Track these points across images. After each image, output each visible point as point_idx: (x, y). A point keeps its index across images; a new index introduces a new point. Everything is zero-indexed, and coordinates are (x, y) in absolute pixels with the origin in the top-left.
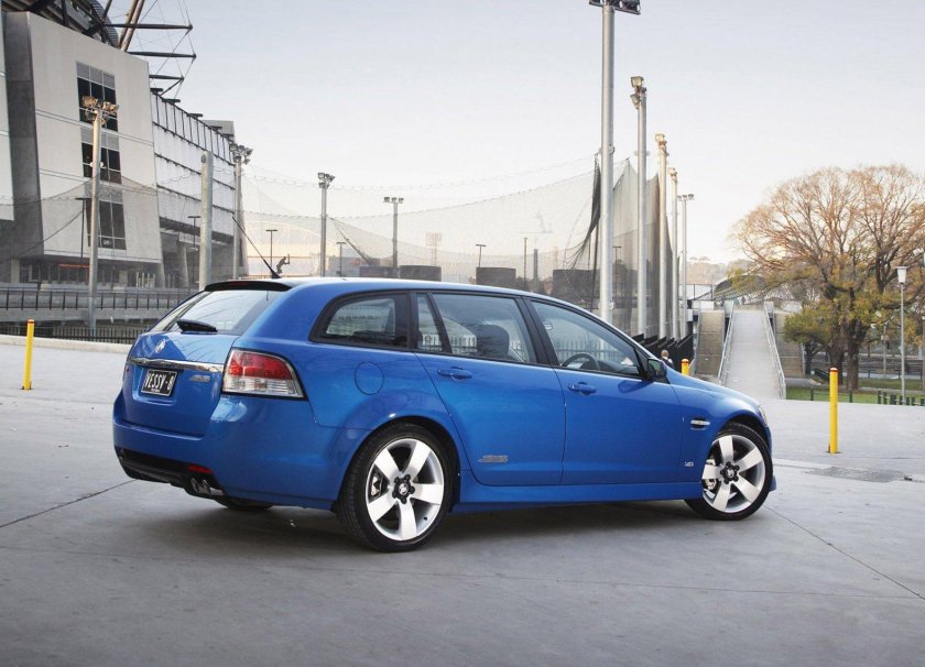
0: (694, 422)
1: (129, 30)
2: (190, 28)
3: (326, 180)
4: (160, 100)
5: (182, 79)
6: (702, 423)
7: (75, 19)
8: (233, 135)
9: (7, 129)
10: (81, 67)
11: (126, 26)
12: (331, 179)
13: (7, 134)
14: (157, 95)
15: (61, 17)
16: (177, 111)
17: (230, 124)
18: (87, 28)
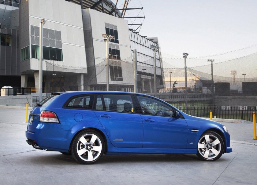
0: (193, 130)
1: (124, 11)
2: (142, 8)
3: (185, 55)
4: (132, 33)
5: (141, 25)
6: (194, 131)
7: (106, 8)
8: (157, 42)
9: (84, 45)
10: (106, 24)
11: (123, 9)
12: (188, 54)
13: (84, 47)
14: (131, 31)
15: (102, 8)
16: (138, 35)
17: (157, 38)
18: (110, 11)
